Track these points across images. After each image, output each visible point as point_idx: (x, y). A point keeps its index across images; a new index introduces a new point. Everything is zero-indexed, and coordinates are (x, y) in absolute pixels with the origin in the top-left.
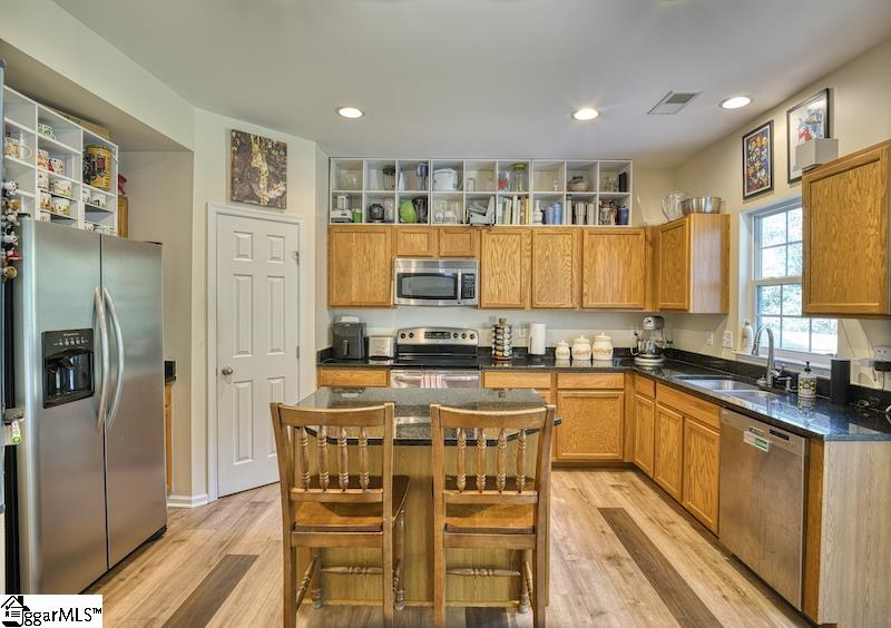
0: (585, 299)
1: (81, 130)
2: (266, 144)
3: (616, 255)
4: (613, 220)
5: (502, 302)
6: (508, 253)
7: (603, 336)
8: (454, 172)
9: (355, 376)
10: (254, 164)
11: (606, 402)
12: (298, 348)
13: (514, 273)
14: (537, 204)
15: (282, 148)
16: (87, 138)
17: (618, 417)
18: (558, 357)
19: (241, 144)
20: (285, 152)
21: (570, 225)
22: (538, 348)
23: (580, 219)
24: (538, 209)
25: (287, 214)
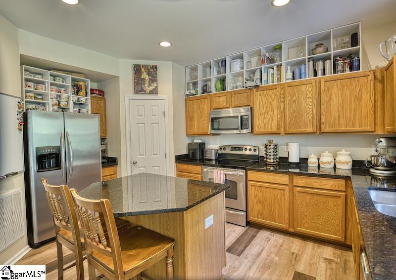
0: (323, 126)
1: (69, 77)
2: (148, 67)
3: (348, 93)
4: (347, 69)
5: (266, 130)
6: (269, 101)
7: (343, 152)
8: (239, 60)
9: (190, 168)
10: (142, 77)
11: (330, 199)
12: (166, 154)
13: (273, 112)
14: (289, 68)
15: (155, 68)
16: (73, 80)
17: (340, 211)
18: (309, 165)
19: (137, 69)
20: (156, 69)
21: (312, 77)
22: (294, 158)
23: (320, 72)
24: (289, 71)
25: (160, 96)
